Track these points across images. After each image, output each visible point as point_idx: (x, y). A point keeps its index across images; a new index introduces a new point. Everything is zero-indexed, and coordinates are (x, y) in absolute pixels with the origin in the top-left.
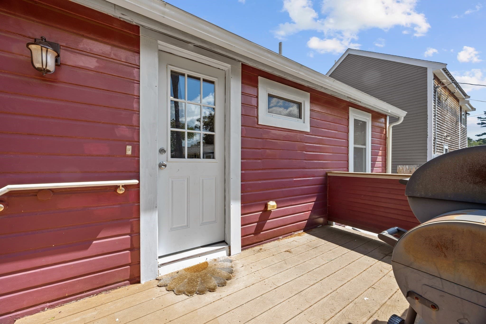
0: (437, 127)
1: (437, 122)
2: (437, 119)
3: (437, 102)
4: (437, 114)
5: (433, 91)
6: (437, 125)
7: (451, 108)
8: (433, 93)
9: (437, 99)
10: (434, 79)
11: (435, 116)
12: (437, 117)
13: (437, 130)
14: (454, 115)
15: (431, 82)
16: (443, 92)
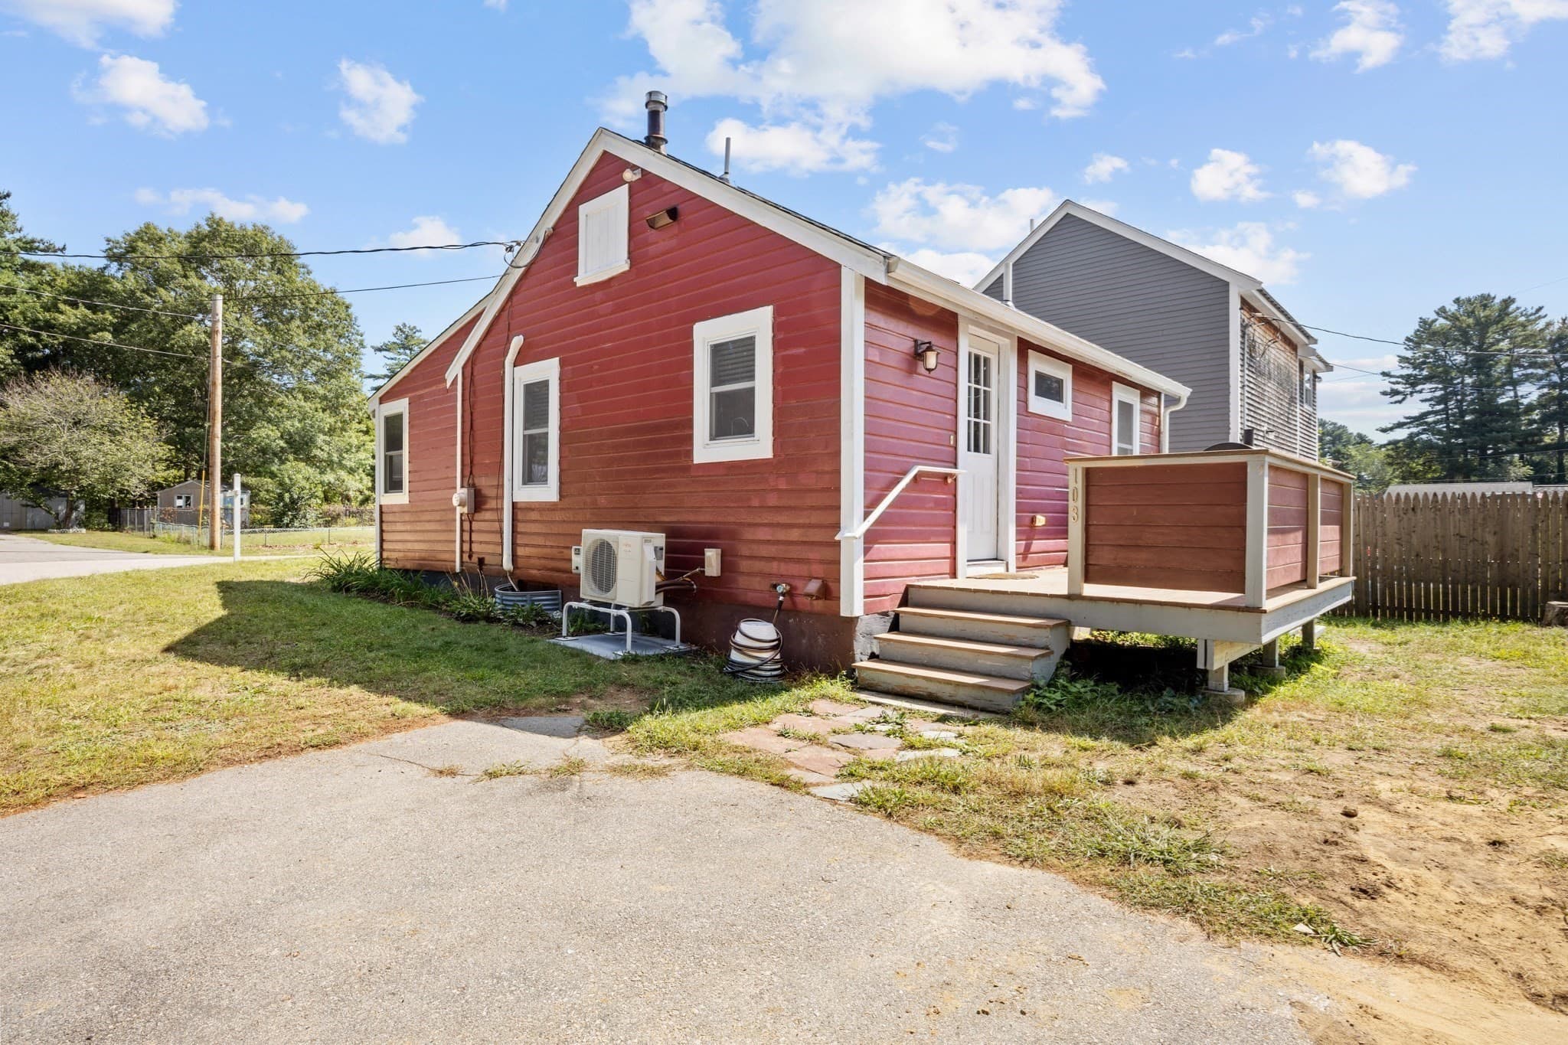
0: (1247, 411)
1: (1247, 400)
2: (1247, 394)
3: (1247, 355)
4: (1246, 383)
5: (1240, 333)
6: (1247, 406)
7: (1279, 367)
8: (1240, 339)
9: (1247, 349)
10: (1241, 309)
11: (1243, 387)
12: (1247, 388)
13: (1247, 417)
14: (1284, 383)
15: (1236, 315)
16: (1258, 333)
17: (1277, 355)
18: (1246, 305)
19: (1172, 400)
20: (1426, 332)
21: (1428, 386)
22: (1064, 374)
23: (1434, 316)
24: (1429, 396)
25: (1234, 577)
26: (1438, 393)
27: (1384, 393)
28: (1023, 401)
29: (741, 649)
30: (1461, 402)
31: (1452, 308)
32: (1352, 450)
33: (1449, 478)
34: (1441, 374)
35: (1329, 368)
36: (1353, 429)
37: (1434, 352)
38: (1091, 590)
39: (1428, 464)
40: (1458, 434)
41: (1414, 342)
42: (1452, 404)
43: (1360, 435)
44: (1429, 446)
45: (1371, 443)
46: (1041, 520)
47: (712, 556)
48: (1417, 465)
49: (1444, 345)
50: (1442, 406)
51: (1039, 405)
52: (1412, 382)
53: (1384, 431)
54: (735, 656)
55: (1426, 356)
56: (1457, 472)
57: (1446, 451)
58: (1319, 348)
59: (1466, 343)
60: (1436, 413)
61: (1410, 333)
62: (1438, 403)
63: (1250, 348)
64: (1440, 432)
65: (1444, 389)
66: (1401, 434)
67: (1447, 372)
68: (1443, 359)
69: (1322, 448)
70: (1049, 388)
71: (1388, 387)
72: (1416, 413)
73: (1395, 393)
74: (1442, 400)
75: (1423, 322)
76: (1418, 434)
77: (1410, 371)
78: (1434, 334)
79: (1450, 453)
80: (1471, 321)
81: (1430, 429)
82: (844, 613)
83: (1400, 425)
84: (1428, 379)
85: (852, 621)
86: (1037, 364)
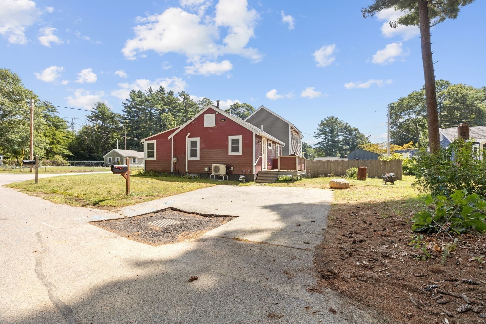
1: (291, 144)
5: (290, 132)
7: (296, 138)
8: (290, 134)
11: (291, 142)
13: (291, 147)
14: (297, 140)
15: (290, 129)
16: (293, 132)
17: (296, 135)
18: (292, 128)
19: (283, 145)
20: (322, 124)
21: (322, 136)
22: (271, 143)
23: (323, 120)
24: (323, 138)
25: (295, 169)
26: (324, 137)
27: (314, 137)
28: (267, 147)
29: (241, 178)
30: (328, 139)
31: (327, 119)
32: (308, 149)
33: (326, 156)
34: (325, 133)
35: (303, 137)
36: (308, 144)
37: (324, 128)
38: (280, 171)
39: (322, 153)
40: (328, 146)
41: (320, 125)
42: (327, 140)
43: (310, 146)
44: (322, 149)
45: (312, 147)
46: (269, 163)
47: (232, 168)
48: (320, 153)
49: (325, 126)
50: (325, 140)
51: (269, 147)
52: (319, 134)
53: (314, 145)
54: (240, 179)
55: (322, 129)
56: (328, 155)
57: (326, 150)
58: (302, 134)
59: (329, 127)
60: (324, 142)
61: (319, 124)
62: (324, 139)
63: (292, 135)
64: (325, 146)
65: (325, 136)
66: (318, 146)
67: (326, 133)
68: (325, 129)
69: (302, 150)
70: (270, 145)
71: (315, 135)
72: (320, 142)
73: (316, 137)
74: (325, 139)
75: (321, 121)
76: (321, 146)
77: (319, 132)
78: (324, 124)
79: (326, 151)
80: (330, 122)
81: (323, 145)
82: (253, 174)
83: (317, 144)
84: (322, 134)
85: (254, 175)
86: (269, 142)
